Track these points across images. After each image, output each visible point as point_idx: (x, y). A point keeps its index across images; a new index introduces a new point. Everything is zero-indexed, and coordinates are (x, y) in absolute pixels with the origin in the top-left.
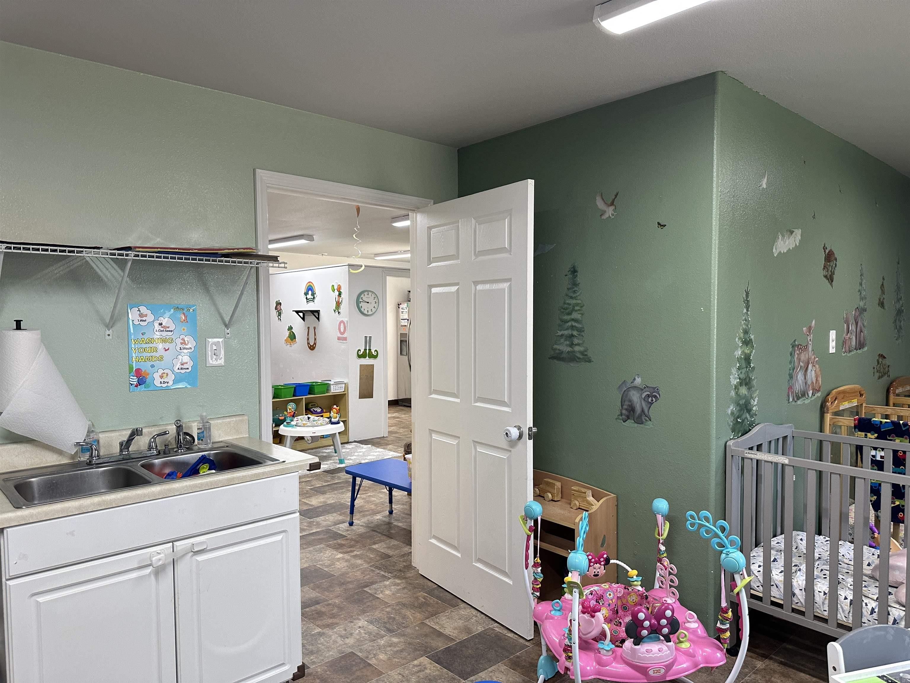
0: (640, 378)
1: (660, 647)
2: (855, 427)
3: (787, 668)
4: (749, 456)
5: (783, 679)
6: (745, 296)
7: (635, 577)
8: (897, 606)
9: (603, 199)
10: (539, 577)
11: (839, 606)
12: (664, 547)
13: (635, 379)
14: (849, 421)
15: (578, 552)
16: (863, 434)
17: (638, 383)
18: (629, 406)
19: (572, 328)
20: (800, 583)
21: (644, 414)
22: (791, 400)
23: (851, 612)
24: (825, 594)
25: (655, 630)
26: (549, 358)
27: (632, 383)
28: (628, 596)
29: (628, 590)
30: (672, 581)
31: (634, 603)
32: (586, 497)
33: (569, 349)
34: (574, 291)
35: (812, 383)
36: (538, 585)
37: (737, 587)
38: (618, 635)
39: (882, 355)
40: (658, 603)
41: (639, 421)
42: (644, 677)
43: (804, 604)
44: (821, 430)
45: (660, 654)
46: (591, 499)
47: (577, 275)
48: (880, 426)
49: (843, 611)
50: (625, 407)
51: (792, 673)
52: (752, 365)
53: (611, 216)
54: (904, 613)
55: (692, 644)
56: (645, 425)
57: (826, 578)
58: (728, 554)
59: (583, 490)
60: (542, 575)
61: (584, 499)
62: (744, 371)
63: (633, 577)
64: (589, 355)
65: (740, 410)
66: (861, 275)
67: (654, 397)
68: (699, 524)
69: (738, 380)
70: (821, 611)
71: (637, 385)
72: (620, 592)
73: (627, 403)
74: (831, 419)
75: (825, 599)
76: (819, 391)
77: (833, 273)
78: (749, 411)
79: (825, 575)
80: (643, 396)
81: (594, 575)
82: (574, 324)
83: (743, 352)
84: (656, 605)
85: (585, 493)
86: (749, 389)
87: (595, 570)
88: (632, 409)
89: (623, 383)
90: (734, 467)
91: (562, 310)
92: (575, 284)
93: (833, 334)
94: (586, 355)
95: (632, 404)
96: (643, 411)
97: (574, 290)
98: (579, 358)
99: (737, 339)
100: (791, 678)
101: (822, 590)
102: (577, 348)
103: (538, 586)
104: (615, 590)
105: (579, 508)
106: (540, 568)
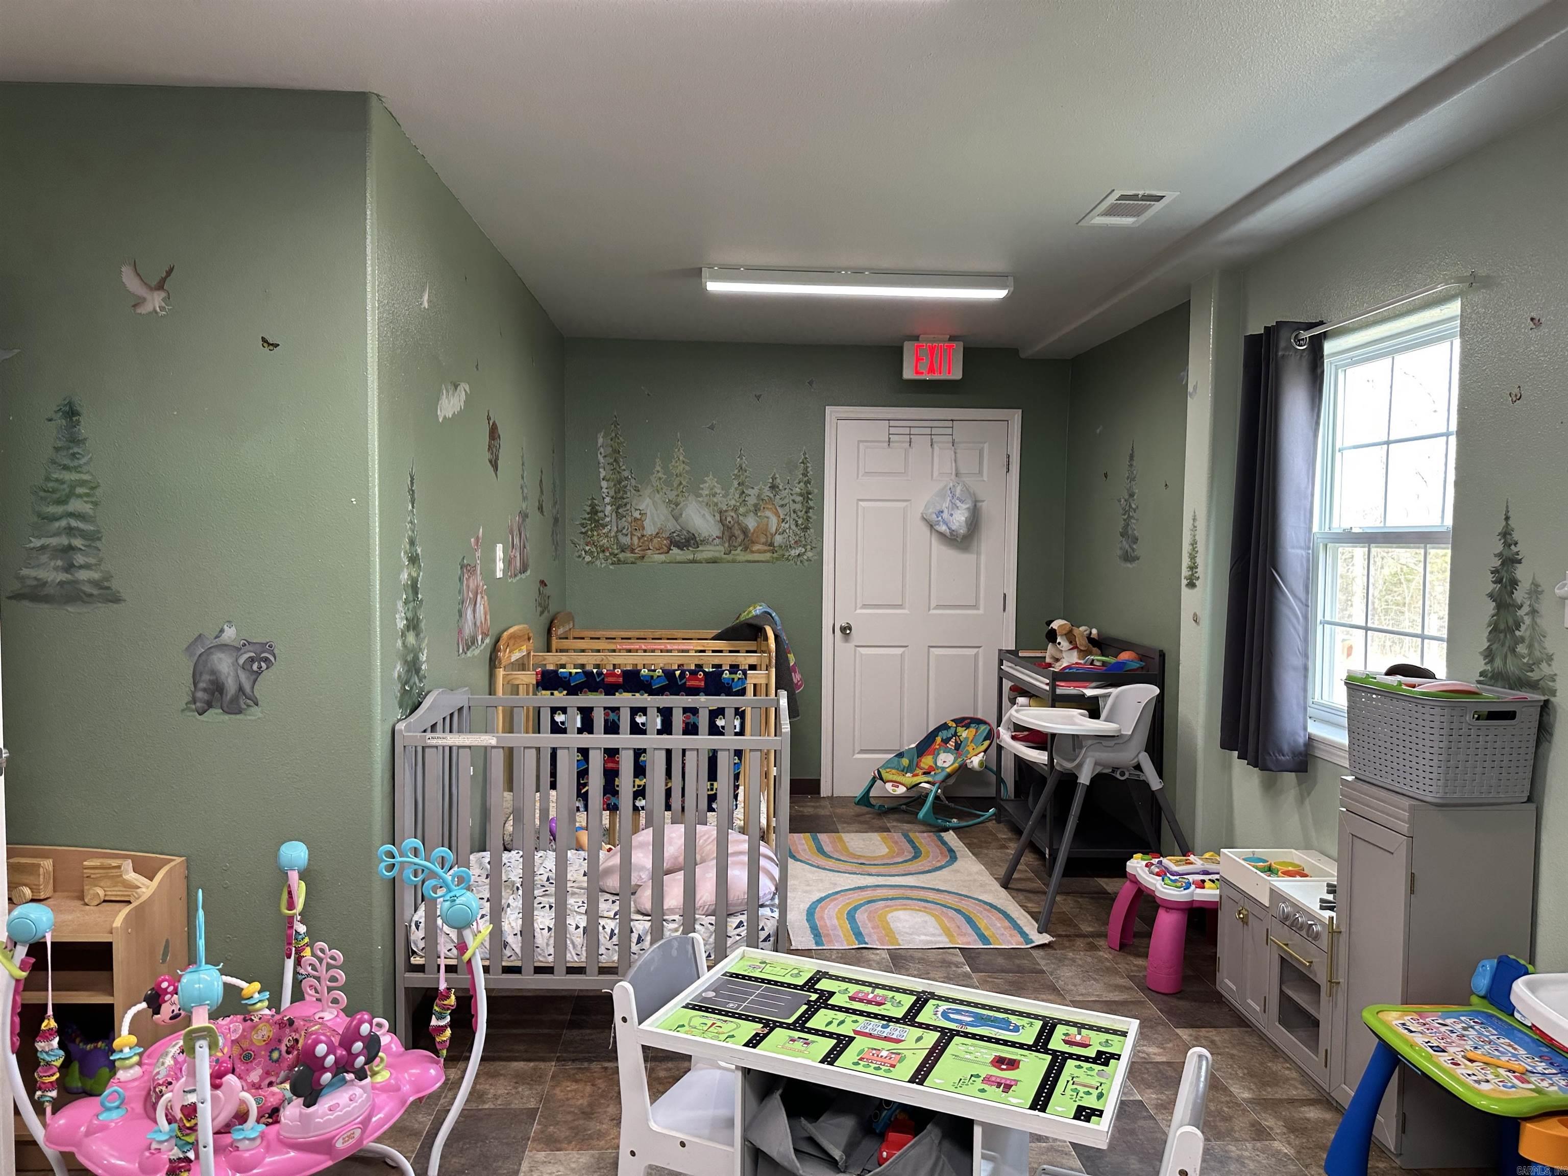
0: (233, 628)
1: (351, 1093)
2: (538, 684)
3: (492, 1063)
4: (434, 742)
5: (491, 1081)
6: (409, 483)
7: (256, 996)
8: (640, 917)
9: (138, 275)
10: (54, 1058)
11: (568, 942)
12: (305, 927)
13: (222, 631)
14: (529, 678)
15: (202, 968)
16: (549, 692)
17: (229, 637)
18: (212, 682)
19: (70, 531)
20: (513, 924)
21: (244, 694)
22: (461, 651)
23: (585, 945)
24: (550, 929)
25: (343, 1066)
26: (10, 598)
27: (216, 638)
28: (253, 1033)
29: (252, 1020)
30: (333, 979)
31: (264, 1041)
32: (121, 876)
33: (63, 577)
34: (74, 455)
35: (481, 623)
36: (52, 1075)
37: (467, 950)
38: (264, 1104)
39: (543, 581)
40: (315, 1025)
41: (234, 708)
42: (326, 1157)
43: (520, 955)
44: (492, 691)
45: (352, 1106)
46: (131, 876)
47: (78, 422)
48: (569, 680)
49: (574, 947)
50: (202, 685)
51: (501, 1068)
52: (420, 596)
53: (158, 309)
54: (650, 923)
55: (392, 1071)
56: (245, 715)
57: (544, 907)
58: (455, 900)
59: (114, 863)
60: (62, 1053)
61: (117, 879)
62: (411, 605)
63: (252, 997)
64: (113, 587)
65: (408, 671)
66: (523, 464)
67: (264, 662)
68: (402, 863)
69: (405, 622)
70: (544, 957)
71: (228, 642)
72: (235, 1031)
73: (206, 677)
74: (505, 676)
75: (550, 937)
76: (488, 635)
77: (497, 459)
78: (418, 671)
79: (540, 903)
80: (241, 661)
81: (171, 1018)
82: (74, 523)
83: (409, 574)
84: (313, 1029)
85: (119, 867)
86: (417, 635)
87: (174, 1007)
88: (217, 688)
89: (196, 640)
90: (406, 765)
91: (42, 494)
92: (75, 440)
93: (499, 547)
94: (108, 588)
95: (217, 679)
96: (241, 689)
97: (71, 451)
98: (91, 595)
99: (402, 554)
100: (501, 1075)
101: (545, 925)
102: (83, 575)
103: (54, 1078)
104: (226, 1029)
105: (105, 901)
106: (57, 1039)
